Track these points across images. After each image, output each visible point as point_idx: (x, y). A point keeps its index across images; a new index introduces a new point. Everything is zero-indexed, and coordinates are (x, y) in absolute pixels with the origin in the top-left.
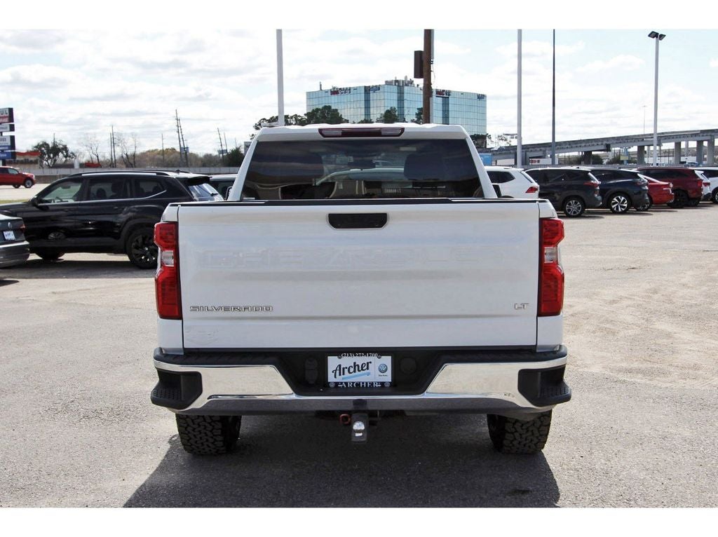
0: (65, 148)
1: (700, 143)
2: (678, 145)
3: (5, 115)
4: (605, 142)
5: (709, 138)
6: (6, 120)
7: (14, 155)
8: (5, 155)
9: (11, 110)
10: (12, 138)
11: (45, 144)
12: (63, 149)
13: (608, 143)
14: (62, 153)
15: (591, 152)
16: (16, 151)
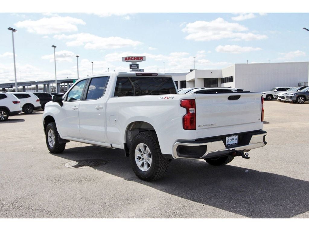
1: (45, 85)
2: (37, 86)
4: (10, 85)
5: (47, 83)
13: (12, 85)
15: (5, 88)
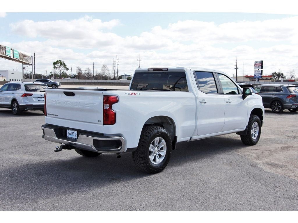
0: (282, 74)
3: (260, 63)
6: (260, 65)
7: (262, 77)
8: (259, 77)
9: (262, 61)
10: (262, 71)
11: (275, 73)
12: (282, 75)
14: (281, 76)
16: (263, 75)
